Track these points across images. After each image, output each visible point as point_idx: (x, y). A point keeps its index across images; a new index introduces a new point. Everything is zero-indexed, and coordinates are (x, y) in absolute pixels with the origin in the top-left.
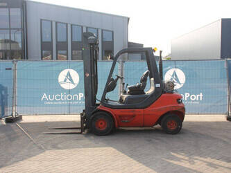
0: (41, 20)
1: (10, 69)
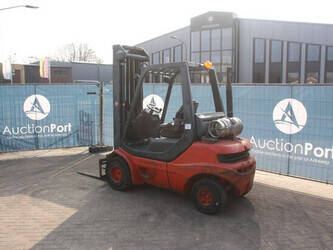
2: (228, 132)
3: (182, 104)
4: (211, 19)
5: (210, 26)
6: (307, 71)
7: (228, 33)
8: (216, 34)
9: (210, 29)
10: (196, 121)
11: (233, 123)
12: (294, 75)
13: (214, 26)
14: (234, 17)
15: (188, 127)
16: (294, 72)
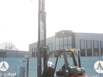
0: (80, 40)
1: (25, 61)
2: (81, 72)
3: (64, 63)
4: (63, 33)
5: (63, 36)
6: (101, 52)
7: (70, 38)
8: (65, 38)
9: (63, 37)
10: (69, 69)
11: (82, 69)
12: (96, 53)
13: (64, 35)
14: (72, 32)
15: (67, 71)
16: (96, 52)
